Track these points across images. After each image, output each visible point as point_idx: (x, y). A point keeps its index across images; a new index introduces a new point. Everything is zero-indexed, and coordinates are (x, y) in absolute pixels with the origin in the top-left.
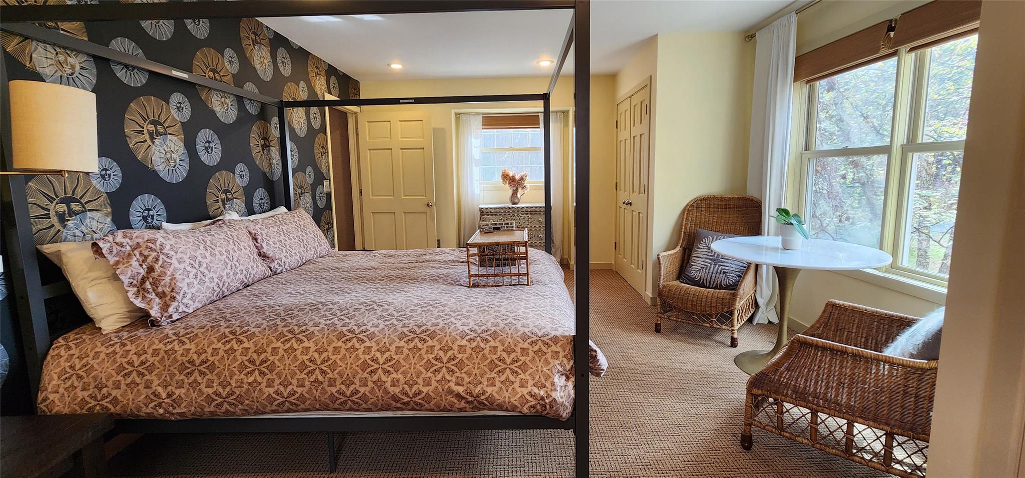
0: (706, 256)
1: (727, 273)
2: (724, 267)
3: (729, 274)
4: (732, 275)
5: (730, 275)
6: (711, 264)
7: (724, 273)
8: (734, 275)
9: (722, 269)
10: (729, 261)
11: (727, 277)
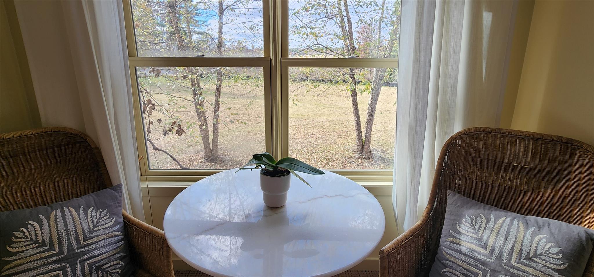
0: (44, 261)
1: (103, 265)
2: (92, 261)
3: (107, 266)
4: (112, 263)
5: (109, 265)
6: (63, 269)
7: (98, 268)
8: (114, 263)
9: (90, 265)
10: (95, 246)
11: (107, 272)
